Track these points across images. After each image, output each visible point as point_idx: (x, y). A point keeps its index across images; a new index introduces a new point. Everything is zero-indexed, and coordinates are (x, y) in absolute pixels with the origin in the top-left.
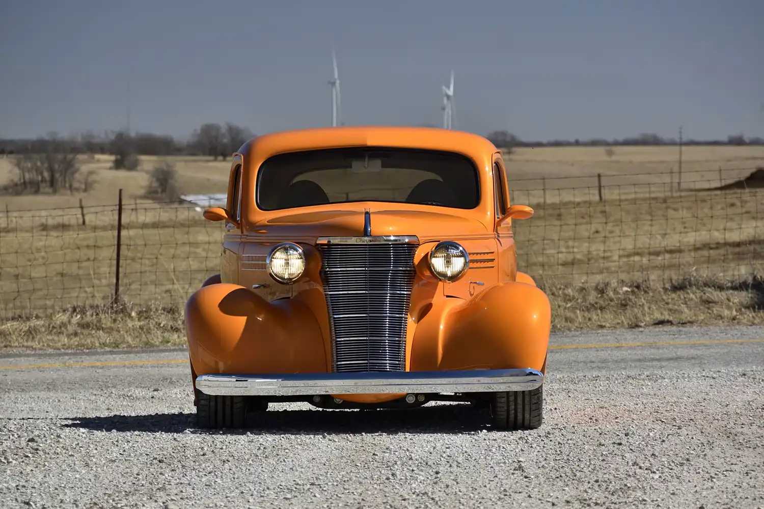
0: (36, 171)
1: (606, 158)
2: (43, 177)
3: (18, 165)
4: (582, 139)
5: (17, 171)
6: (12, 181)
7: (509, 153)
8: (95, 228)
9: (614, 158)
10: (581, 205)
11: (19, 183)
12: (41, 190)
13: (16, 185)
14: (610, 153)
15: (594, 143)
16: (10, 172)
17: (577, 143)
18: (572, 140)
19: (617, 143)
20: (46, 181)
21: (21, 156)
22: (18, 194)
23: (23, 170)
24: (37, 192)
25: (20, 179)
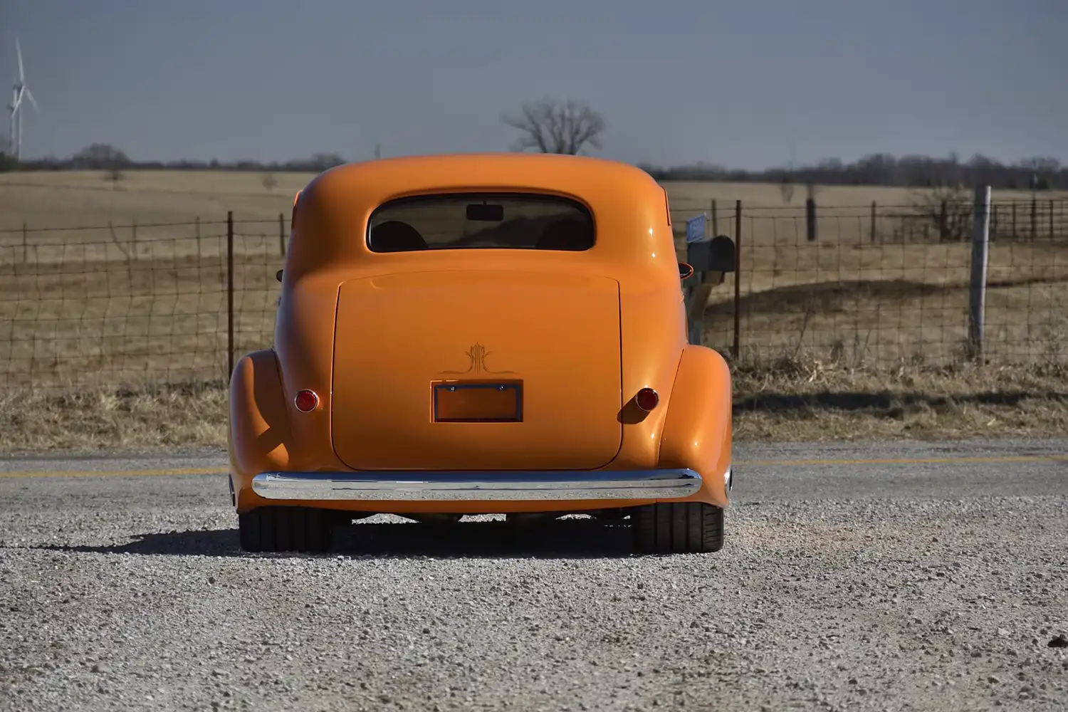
1: (262, 190)
4: (223, 160)
7: (115, 178)
9: (275, 191)
10: (255, 261)
14: (269, 183)
15: (243, 167)
17: (214, 166)
18: (207, 160)
19: (275, 168)
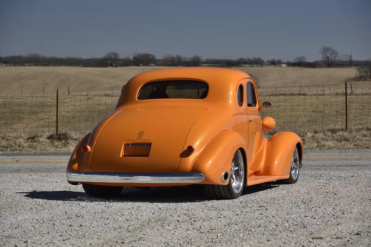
0: (365, 72)
2: (368, 75)
3: (359, 70)
5: (358, 72)
6: (356, 76)
8: (356, 95)
11: (359, 76)
12: (367, 79)
13: (357, 77)
16: (356, 72)
20: (369, 76)
21: (360, 67)
22: (358, 81)
23: (360, 72)
24: (365, 80)
25: (359, 75)
